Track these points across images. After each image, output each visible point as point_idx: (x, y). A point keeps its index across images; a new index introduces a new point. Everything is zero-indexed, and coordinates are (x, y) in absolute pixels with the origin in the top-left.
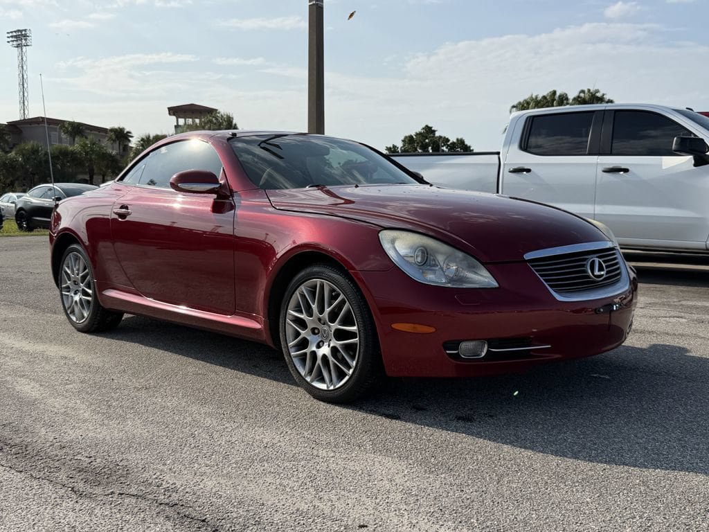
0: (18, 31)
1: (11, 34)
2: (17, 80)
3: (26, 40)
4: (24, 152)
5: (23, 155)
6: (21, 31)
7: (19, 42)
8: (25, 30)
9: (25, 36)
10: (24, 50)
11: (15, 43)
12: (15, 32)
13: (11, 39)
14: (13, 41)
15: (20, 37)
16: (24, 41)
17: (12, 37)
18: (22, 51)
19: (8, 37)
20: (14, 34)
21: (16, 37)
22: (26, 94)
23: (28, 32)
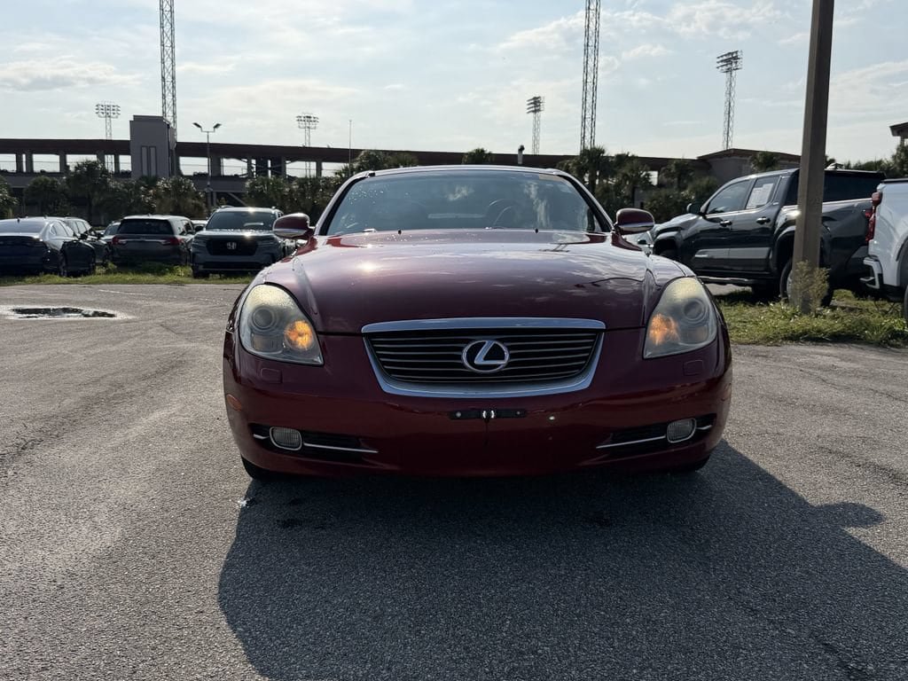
0: (729, 54)
1: (721, 59)
2: (723, 109)
3: (736, 63)
4: (698, 189)
5: (697, 193)
6: (732, 54)
7: (729, 66)
8: (736, 52)
9: (736, 58)
10: (733, 75)
11: (725, 68)
12: (726, 55)
13: (721, 64)
14: (722, 66)
15: (730, 61)
16: (734, 65)
17: (722, 61)
18: (731, 76)
19: (718, 62)
20: (725, 58)
21: (725, 60)
22: (731, 124)
23: (739, 54)
